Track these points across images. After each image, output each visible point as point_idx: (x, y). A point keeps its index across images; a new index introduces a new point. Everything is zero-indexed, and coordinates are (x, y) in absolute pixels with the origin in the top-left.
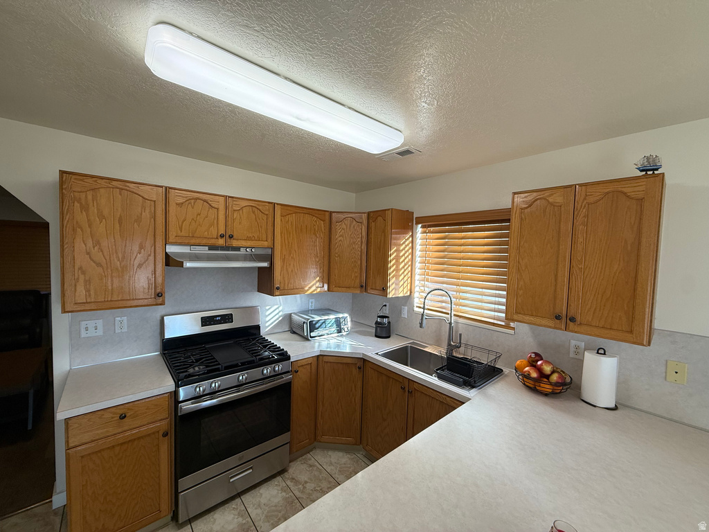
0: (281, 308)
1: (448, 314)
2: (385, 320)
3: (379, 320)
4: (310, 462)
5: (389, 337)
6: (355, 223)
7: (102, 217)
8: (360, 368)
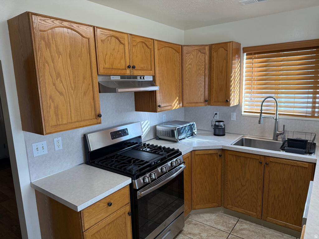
0: (149, 123)
1: (274, 114)
2: (221, 124)
3: (217, 124)
4: (194, 222)
5: (224, 135)
6: (200, 53)
7: (59, 53)
8: (220, 156)
